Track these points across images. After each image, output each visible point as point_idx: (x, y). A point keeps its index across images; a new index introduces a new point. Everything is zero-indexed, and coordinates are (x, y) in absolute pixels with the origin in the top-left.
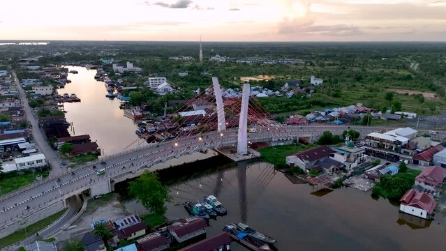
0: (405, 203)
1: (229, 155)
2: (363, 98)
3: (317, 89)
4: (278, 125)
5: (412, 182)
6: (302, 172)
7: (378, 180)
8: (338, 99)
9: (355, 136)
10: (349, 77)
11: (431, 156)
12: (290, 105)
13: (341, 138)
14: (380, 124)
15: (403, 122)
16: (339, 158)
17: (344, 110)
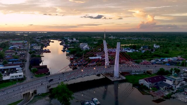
1: (109, 78)
2: (181, 54)
3: (156, 50)
8: (167, 54)
9: (178, 71)
10: (173, 45)
12: (143, 56)
17: (171, 59)
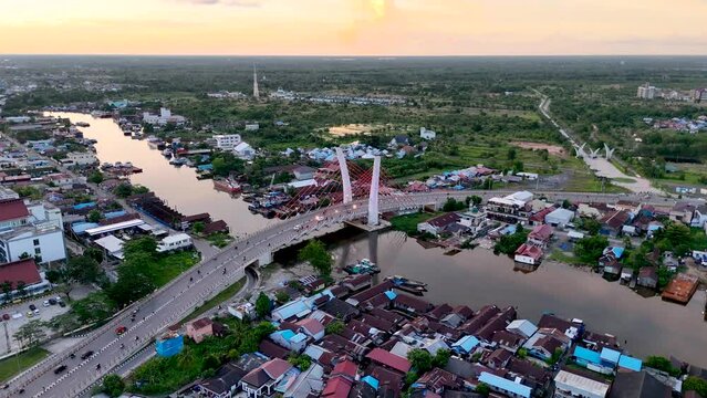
0: (519, 254)
2: (484, 156)
4: (400, 194)
5: (526, 239)
6: (433, 237)
7: (498, 240)
10: (465, 125)
11: (543, 217)
13: (465, 204)
14: (502, 187)
15: (524, 184)
16: (465, 222)
17: (465, 173)
